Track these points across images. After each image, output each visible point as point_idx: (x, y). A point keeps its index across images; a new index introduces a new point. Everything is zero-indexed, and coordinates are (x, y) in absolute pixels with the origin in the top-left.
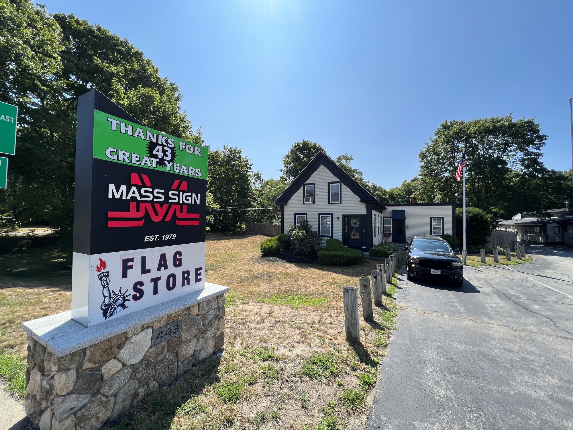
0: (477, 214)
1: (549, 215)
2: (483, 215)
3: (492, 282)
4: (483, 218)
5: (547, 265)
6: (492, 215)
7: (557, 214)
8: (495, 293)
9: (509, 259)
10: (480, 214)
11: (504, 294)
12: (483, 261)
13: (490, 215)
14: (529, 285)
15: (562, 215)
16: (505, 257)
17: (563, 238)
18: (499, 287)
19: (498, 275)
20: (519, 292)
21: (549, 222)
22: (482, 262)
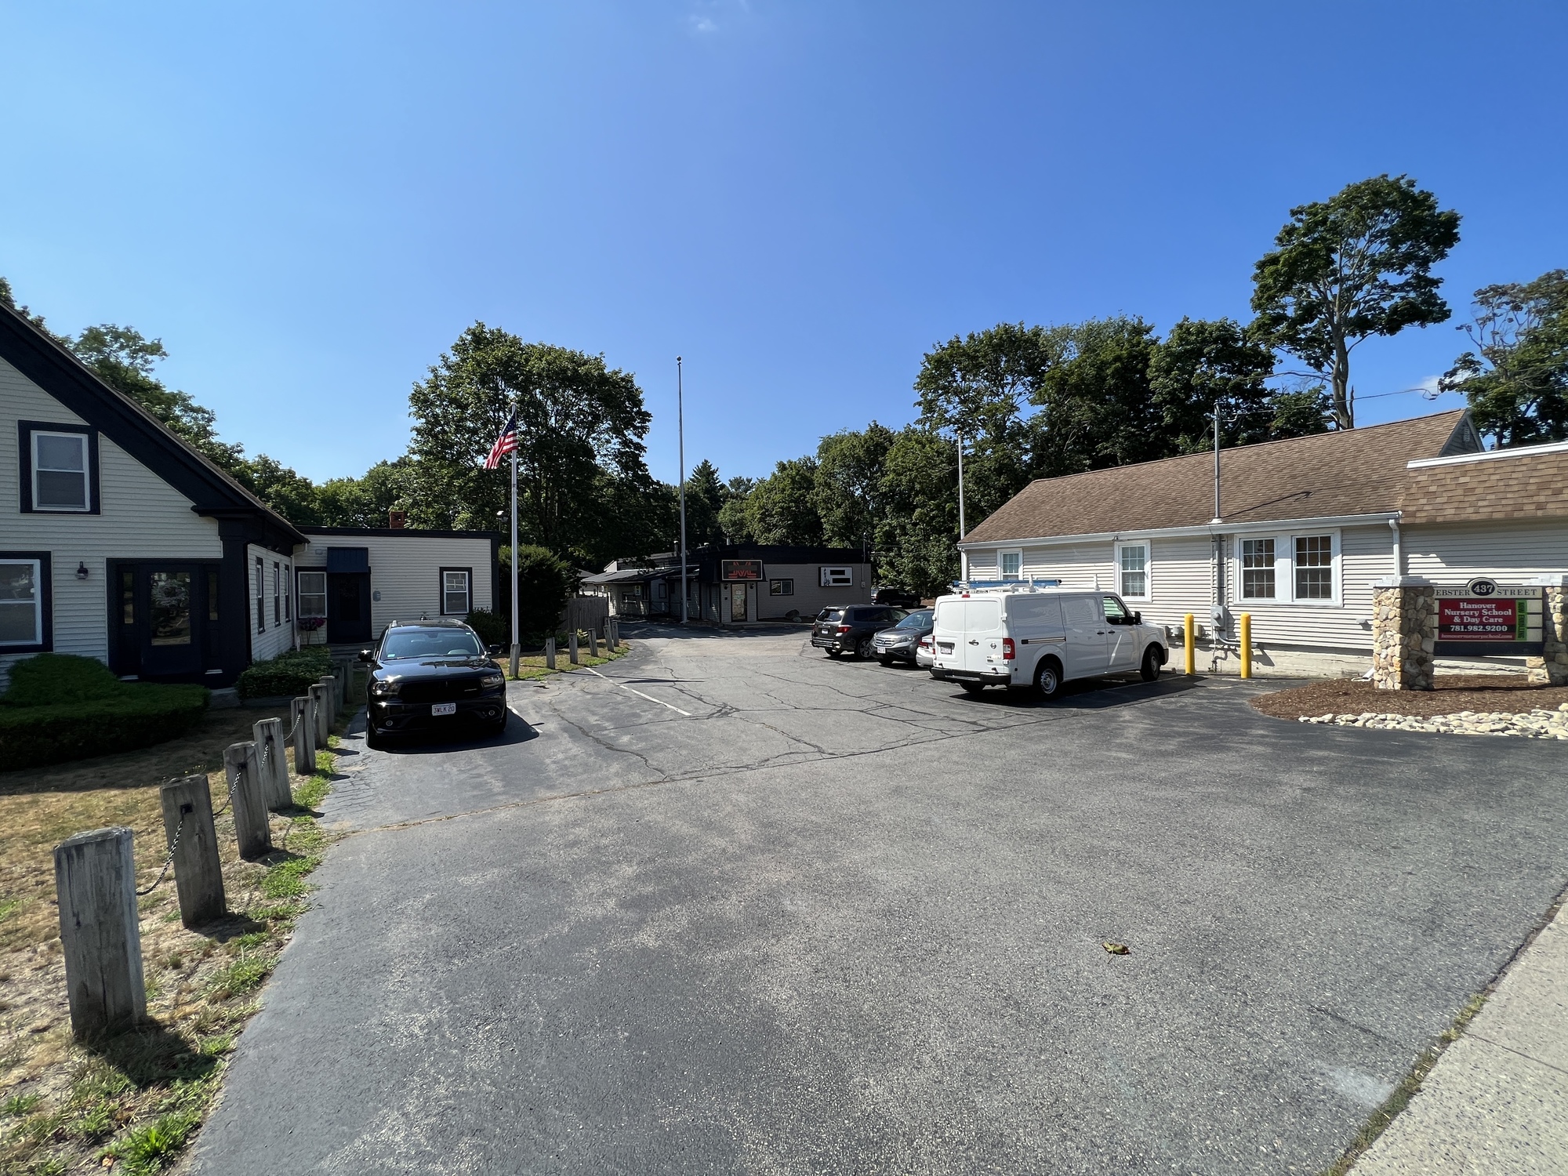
0: (542, 560)
1: (653, 564)
2: (553, 563)
3: (563, 708)
4: (552, 570)
5: (648, 656)
6: (569, 563)
7: (663, 562)
8: (565, 730)
9: (594, 654)
10: (549, 560)
11: (580, 728)
12: (551, 665)
13: (564, 564)
14: (619, 698)
15: (671, 564)
16: (588, 650)
17: (670, 607)
18: (572, 716)
19: (574, 691)
20: (603, 717)
21: (654, 577)
22: (548, 667)
